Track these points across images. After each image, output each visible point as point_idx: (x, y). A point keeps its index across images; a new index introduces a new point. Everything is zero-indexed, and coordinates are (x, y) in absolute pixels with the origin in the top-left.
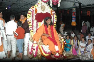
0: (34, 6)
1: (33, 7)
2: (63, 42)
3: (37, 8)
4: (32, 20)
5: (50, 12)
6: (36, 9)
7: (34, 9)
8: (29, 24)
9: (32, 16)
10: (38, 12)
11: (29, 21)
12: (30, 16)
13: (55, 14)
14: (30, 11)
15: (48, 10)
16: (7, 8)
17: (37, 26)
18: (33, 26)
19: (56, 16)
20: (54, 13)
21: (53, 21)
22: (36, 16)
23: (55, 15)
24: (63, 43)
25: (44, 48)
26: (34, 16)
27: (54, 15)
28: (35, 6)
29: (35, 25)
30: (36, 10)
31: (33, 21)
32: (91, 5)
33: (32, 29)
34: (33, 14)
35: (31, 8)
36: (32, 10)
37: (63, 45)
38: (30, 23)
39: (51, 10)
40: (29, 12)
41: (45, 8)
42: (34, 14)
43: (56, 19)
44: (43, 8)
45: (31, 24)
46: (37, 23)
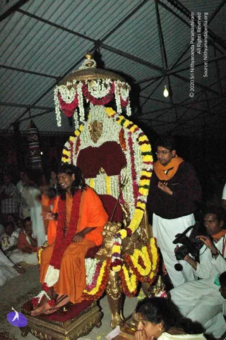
10: (81, 148)
23: (141, 143)
27: (136, 145)
30: (78, 141)
39: (122, 131)
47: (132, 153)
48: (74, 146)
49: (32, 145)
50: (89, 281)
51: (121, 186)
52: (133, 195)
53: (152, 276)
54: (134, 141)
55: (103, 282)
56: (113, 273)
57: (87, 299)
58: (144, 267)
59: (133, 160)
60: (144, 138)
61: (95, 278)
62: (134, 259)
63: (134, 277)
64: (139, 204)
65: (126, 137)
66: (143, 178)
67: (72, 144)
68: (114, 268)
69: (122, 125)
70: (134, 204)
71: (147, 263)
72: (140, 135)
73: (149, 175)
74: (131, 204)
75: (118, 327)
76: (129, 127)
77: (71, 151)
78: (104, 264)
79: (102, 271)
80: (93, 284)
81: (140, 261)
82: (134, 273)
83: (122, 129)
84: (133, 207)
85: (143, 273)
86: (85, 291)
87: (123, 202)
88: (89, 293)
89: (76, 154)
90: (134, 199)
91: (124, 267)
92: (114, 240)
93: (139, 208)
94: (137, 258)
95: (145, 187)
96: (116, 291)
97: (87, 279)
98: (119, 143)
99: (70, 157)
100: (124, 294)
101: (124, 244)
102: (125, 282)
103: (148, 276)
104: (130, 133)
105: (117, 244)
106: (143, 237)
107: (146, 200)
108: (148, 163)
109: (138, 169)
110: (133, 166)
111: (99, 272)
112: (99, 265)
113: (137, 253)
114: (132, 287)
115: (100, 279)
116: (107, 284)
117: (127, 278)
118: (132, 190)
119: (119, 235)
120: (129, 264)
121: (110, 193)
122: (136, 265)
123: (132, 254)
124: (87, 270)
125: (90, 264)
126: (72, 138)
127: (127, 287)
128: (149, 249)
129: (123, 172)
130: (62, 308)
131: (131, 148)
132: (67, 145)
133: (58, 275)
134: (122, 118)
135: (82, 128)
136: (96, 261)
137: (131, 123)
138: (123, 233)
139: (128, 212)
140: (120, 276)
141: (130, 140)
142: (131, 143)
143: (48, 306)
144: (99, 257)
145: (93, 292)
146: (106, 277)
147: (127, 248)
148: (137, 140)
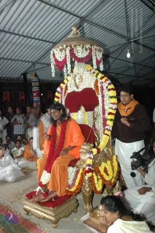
1: (64, 83)
3: (68, 85)
5: (92, 86)
7: (64, 86)
10: (68, 91)
19: (113, 93)
23: (109, 90)
28: (67, 79)
40: (57, 94)
47: (103, 96)
48: (64, 90)
49: (34, 89)
50: (70, 182)
51: (95, 119)
52: (102, 126)
53: (113, 181)
54: (105, 88)
55: (79, 183)
56: (86, 178)
57: (69, 194)
58: (108, 175)
59: (103, 101)
60: (112, 86)
61: (75, 180)
62: (101, 169)
63: (101, 182)
64: (106, 132)
65: (99, 85)
66: (110, 114)
67: (62, 89)
68: (87, 174)
69: (97, 77)
70: (103, 131)
71: (110, 171)
72: (109, 84)
73: (114, 112)
74: (101, 132)
75: (88, 213)
76: (102, 78)
77: (62, 93)
78: (81, 171)
79: (79, 176)
80: (72, 184)
81: (106, 171)
82: (101, 178)
83: (97, 80)
84: (102, 134)
85: (107, 178)
86: (67, 189)
87: (96, 130)
88: (70, 190)
89: (64, 96)
90: (103, 128)
91: (94, 174)
92: (88, 155)
93: (106, 134)
94: (104, 168)
95: (111, 120)
96: (88, 189)
97: (69, 180)
98: (94, 89)
99: (60, 98)
100: (93, 192)
101: (95, 158)
102: (94, 184)
103: (110, 181)
104: (102, 83)
105: (90, 158)
106: (108, 154)
107: (111, 129)
108: (114, 104)
109: (106, 107)
110: (103, 105)
111: (77, 176)
112: (77, 172)
113: (103, 165)
114: (99, 188)
115: (78, 181)
116: (82, 185)
117: (96, 182)
118: (102, 122)
119: (92, 152)
120: (98, 172)
121: (87, 123)
122: (102, 173)
123: (100, 165)
124: (69, 175)
125: (71, 171)
126: (62, 85)
127: (95, 187)
128: (112, 163)
129: (96, 109)
130: (51, 199)
131: (102, 93)
132: (58, 89)
133: (50, 177)
134: (97, 72)
135: (69, 78)
136: (75, 169)
137: (103, 75)
138: (95, 151)
139: (98, 136)
140: (91, 179)
141: (102, 87)
142: (102, 89)
143: (42, 197)
144: (77, 167)
145: (73, 189)
146: (82, 180)
147: (97, 161)
148: (107, 87)
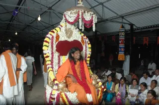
0: (54, 30)
1: (53, 32)
2: (101, 87)
3: (59, 33)
4: (50, 53)
5: (80, 40)
6: (57, 34)
7: (55, 35)
8: (47, 59)
9: (50, 46)
10: (60, 40)
11: (45, 54)
12: (48, 46)
13: (89, 42)
14: (48, 37)
15: (77, 36)
16: (16, 34)
17: (59, 62)
18: (52, 61)
19: (90, 46)
20: (87, 40)
21: (86, 53)
22: (57, 46)
23: (89, 44)
24: (100, 89)
25: (68, 97)
26: (55, 46)
27: (87, 45)
28: (56, 30)
29: (56, 61)
30: (58, 37)
31: (52, 53)
32: (149, 27)
33: (50, 66)
34: (52, 43)
35: (50, 33)
36: (51, 37)
37: (100, 92)
38: (48, 57)
39: (82, 37)
40: (46, 39)
41: (72, 32)
42: (54, 42)
43: (90, 50)
44: (69, 33)
45: (50, 58)
46: (59, 57)
59: (86, 50)
69: (80, 34)
76: (84, 36)
89: (56, 42)
104: (85, 39)
